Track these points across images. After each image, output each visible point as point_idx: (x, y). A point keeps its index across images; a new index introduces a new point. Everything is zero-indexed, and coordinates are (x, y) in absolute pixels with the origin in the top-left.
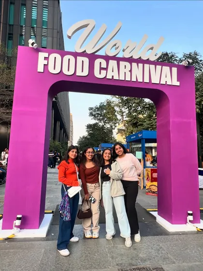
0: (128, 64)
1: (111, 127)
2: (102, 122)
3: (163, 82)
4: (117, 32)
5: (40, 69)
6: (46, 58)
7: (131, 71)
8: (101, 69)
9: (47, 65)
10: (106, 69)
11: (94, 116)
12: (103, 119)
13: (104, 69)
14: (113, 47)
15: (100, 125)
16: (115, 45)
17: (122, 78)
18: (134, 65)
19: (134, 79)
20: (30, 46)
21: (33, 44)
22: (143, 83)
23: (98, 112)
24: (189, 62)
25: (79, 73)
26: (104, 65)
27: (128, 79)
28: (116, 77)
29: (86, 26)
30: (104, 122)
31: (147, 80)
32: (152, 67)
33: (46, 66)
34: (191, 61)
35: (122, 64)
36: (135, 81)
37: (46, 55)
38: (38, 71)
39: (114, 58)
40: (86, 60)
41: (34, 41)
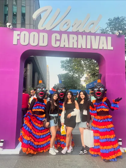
0: (75, 36)
1: (79, 76)
2: (72, 72)
3: (101, 48)
4: (68, 13)
5: (15, 42)
6: (18, 35)
7: (77, 41)
8: (56, 40)
9: (20, 39)
10: (60, 40)
11: (66, 67)
12: (72, 70)
13: (58, 40)
14: (65, 24)
15: (70, 75)
16: (66, 23)
17: (71, 46)
18: (80, 36)
19: (80, 47)
20: (8, 27)
21: (9, 26)
22: (86, 49)
23: (68, 65)
24: (119, 33)
25: (41, 44)
26: (58, 38)
27: (75, 46)
28: (67, 46)
29: (46, 10)
30: (73, 72)
31: (89, 47)
32: (93, 37)
33: (18, 40)
34: (121, 32)
35: (71, 36)
36: (81, 48)
37: (19, 32)
38: (13, 44)
39: (65, 32)
40: (46, 35)
41: (10, 24)
